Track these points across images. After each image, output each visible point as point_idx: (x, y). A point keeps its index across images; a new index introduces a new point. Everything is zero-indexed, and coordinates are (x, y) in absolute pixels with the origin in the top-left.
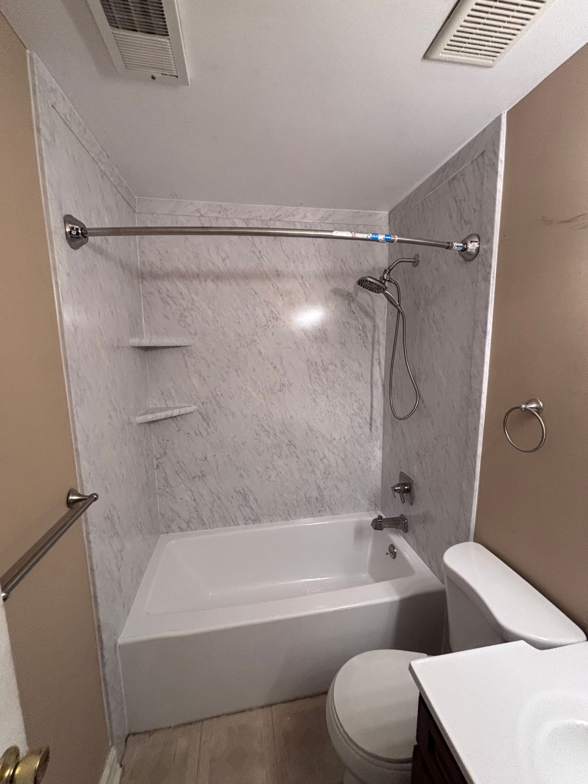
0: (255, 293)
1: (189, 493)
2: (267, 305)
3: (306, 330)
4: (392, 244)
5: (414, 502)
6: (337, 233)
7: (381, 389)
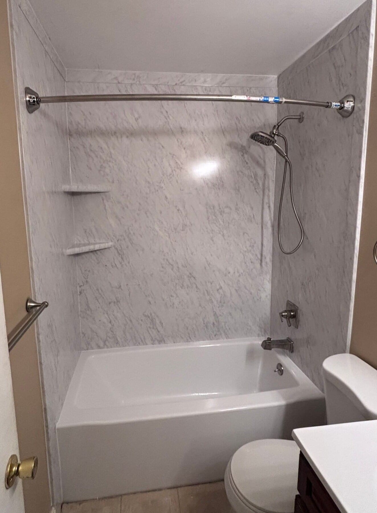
0: (163, 147)
1: (106, 315)
2: (173, 157)
3: (205, 179)
4: (280, 105)
5: (299, 326)
6: (235, 97)
7: (270, 230)
